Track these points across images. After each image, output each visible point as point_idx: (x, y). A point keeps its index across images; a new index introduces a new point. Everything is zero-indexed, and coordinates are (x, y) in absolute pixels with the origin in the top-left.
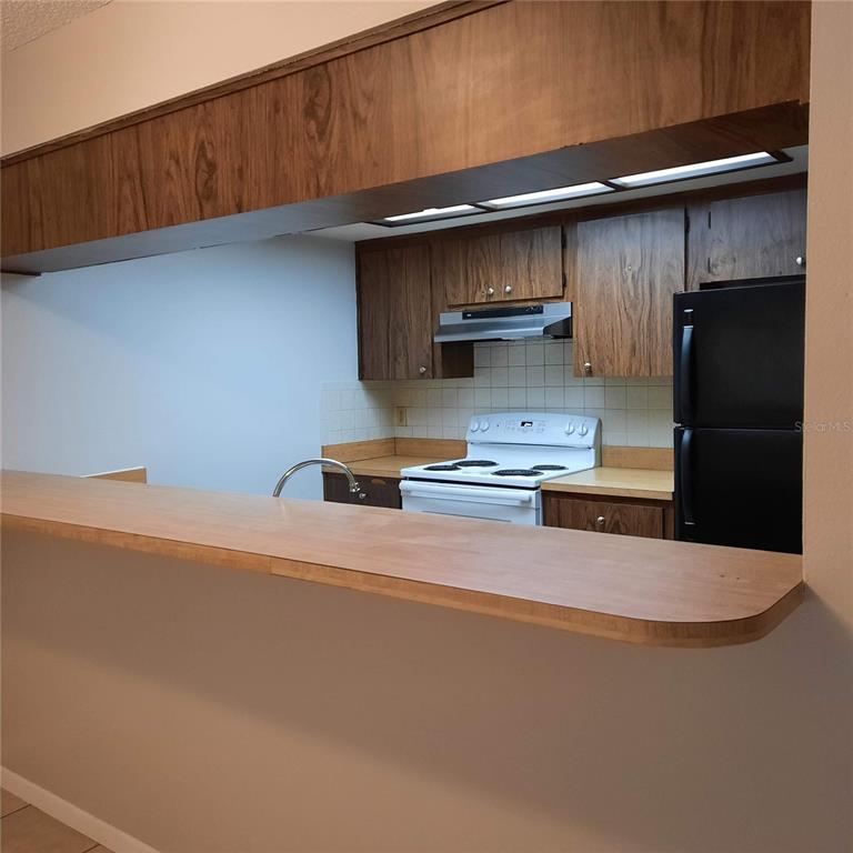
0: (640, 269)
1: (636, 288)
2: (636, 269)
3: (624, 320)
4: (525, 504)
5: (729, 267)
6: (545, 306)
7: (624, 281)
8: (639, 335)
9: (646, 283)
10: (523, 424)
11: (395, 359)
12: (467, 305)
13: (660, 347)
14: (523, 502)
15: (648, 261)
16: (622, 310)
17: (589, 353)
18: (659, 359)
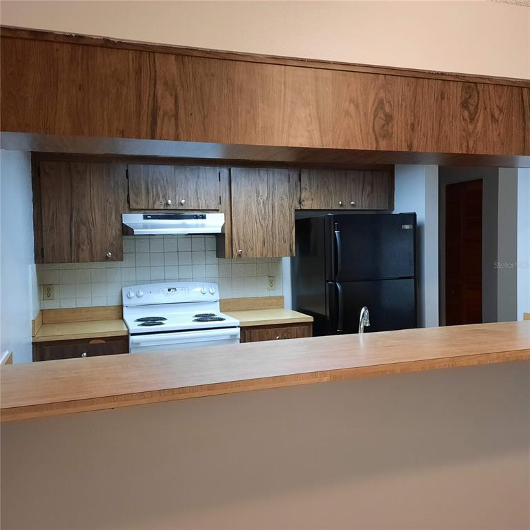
0: (267, 198)
1: (265, 209)
2: (265, 198)
3: (259, 226)
4: (233, 337)
5: (310, 202)
6: (207, 215)
7: (259, 204)
8: (267, 235)
9: (270, 206)
10: (169, 290)
11: (79, 246)
12: (148, 210)
13: (277, 242)
14: (232, 336)
15: (271, 195)
16: (258, 221)
17: (239, 244)
18: (277, 247)
